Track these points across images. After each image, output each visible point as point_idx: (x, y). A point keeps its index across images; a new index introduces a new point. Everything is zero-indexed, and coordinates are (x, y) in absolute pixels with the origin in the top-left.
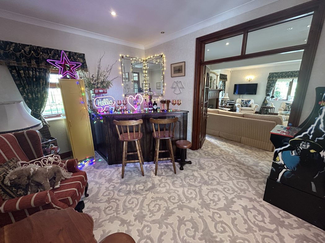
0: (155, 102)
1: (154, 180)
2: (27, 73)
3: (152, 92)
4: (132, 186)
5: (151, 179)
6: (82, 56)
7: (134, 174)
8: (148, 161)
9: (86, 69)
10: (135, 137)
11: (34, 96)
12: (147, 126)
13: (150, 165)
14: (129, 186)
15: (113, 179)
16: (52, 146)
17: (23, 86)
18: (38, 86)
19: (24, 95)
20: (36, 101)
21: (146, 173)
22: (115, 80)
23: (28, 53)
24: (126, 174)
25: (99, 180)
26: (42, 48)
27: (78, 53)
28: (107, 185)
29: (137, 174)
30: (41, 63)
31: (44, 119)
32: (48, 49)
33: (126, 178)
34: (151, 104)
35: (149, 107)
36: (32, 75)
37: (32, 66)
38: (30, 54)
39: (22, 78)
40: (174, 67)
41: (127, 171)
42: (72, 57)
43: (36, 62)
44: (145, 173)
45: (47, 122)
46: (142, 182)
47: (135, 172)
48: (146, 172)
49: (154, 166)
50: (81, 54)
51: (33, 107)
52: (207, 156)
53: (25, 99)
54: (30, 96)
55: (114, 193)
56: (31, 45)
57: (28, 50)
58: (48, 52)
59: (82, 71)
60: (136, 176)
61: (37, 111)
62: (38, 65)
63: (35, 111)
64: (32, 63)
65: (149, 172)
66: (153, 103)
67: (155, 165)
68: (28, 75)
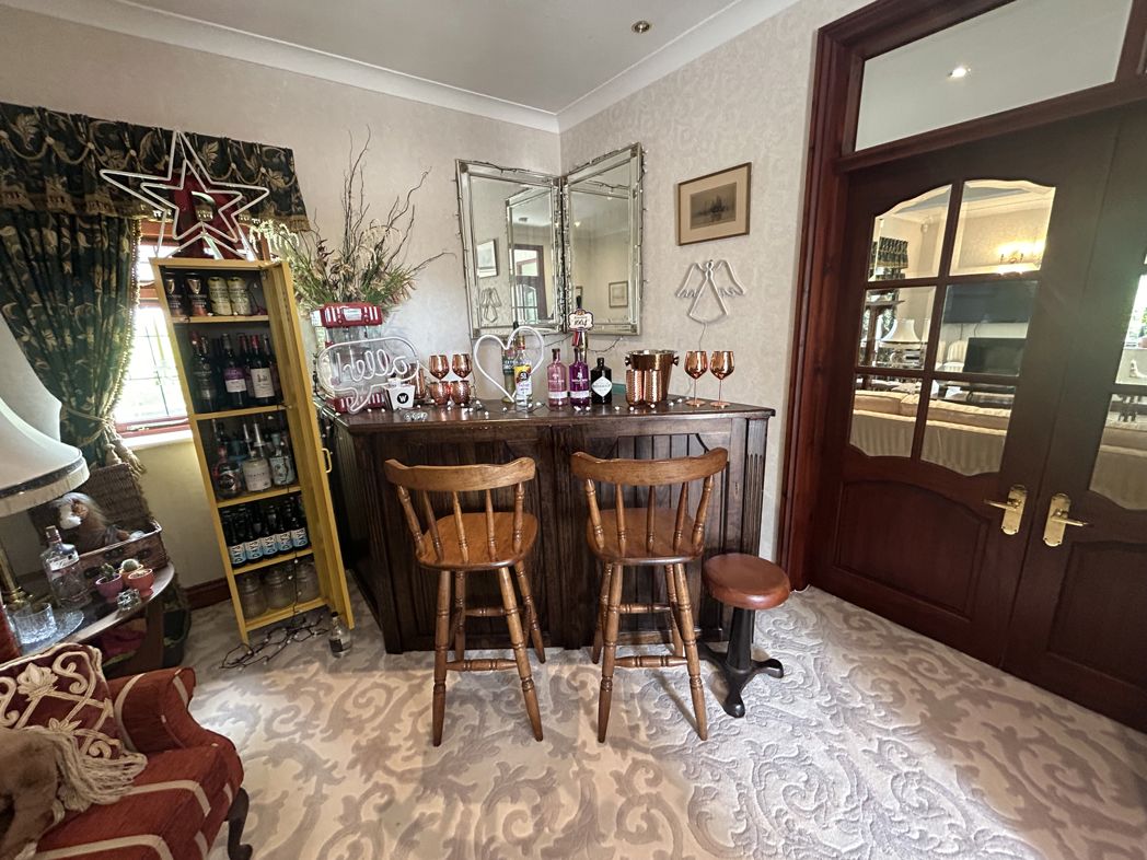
0: (600, 361)
1: (591, 772)
2: (36, 241)
3: (589, 316)
4: (477, 809)
5: (575, 768)
6: (281, 161)
7: (495, 725)
8: (567, 643)
9: (302, 217)
10: (493, 551)
11: (69, 340)
12: (563, 479)
13: (574, 667)
14: (461, 807)
15: (393, 743)
16: (130, 569)
17: (17, 298)
18: (85, 296)
19: (25, 338)
20: (80, 362)
21: (554, 717)
22: (428, 266)
23: (29, 148)
24: (455, 720)
25: (326, 745)
26: (100, 122)
27: (261, 146)
28: (355, 785)
29: (510, 726)
30: (92, 192)
31: (116, 443)
32: (122, 127)
33: (452, 745)
34: (580, 375)
35: (576, 387)
36: (58, 248)
37: (50, 205)
38: (39, 151)
39: (10, 260)
40: (694, 199)
41: (464, 701)
42: (234, 166)
43: (69, 187)
44: (549, 722)
45: (130, 452)
46: (528, 782)
47: (503, 707)
48: (554, 712)
49: (592, 677)
50: (274, 152)
51: (64, 389)
52: (859, 629)
53: (32, 354)
54: (52, 342)
55: (379, 846)
56: (44, 110)
57: (33, 130)
58: (122, 141)
59: (275, 224)
60: (503, 735)
61: (85, 408)
62: (78, 200)
63: (74, 404)
64: (49, 192)
65: (565, 718)
66: (593, 365)
67: (598, 668)
68: (38, 249)
